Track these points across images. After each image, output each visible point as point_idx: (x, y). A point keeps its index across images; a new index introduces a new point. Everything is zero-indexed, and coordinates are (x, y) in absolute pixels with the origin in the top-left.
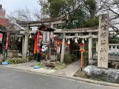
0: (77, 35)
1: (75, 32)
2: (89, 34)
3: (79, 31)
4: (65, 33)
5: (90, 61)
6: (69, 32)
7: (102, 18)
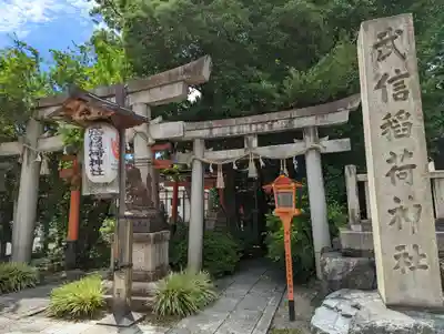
0: (255, 142)
1: (246, 129)
2: (306, 137)
3: (259, 126)
4: (201, 138)
5: (331, 264)
6: (216, 132)
7: (380, 36)
